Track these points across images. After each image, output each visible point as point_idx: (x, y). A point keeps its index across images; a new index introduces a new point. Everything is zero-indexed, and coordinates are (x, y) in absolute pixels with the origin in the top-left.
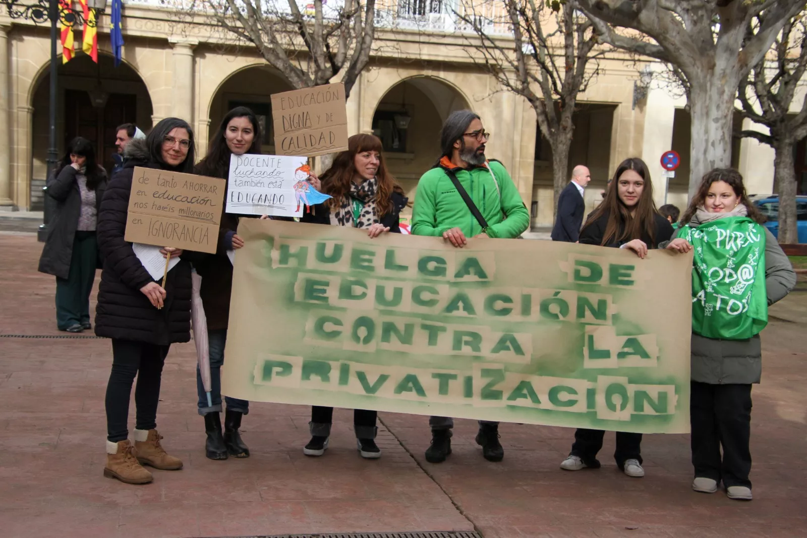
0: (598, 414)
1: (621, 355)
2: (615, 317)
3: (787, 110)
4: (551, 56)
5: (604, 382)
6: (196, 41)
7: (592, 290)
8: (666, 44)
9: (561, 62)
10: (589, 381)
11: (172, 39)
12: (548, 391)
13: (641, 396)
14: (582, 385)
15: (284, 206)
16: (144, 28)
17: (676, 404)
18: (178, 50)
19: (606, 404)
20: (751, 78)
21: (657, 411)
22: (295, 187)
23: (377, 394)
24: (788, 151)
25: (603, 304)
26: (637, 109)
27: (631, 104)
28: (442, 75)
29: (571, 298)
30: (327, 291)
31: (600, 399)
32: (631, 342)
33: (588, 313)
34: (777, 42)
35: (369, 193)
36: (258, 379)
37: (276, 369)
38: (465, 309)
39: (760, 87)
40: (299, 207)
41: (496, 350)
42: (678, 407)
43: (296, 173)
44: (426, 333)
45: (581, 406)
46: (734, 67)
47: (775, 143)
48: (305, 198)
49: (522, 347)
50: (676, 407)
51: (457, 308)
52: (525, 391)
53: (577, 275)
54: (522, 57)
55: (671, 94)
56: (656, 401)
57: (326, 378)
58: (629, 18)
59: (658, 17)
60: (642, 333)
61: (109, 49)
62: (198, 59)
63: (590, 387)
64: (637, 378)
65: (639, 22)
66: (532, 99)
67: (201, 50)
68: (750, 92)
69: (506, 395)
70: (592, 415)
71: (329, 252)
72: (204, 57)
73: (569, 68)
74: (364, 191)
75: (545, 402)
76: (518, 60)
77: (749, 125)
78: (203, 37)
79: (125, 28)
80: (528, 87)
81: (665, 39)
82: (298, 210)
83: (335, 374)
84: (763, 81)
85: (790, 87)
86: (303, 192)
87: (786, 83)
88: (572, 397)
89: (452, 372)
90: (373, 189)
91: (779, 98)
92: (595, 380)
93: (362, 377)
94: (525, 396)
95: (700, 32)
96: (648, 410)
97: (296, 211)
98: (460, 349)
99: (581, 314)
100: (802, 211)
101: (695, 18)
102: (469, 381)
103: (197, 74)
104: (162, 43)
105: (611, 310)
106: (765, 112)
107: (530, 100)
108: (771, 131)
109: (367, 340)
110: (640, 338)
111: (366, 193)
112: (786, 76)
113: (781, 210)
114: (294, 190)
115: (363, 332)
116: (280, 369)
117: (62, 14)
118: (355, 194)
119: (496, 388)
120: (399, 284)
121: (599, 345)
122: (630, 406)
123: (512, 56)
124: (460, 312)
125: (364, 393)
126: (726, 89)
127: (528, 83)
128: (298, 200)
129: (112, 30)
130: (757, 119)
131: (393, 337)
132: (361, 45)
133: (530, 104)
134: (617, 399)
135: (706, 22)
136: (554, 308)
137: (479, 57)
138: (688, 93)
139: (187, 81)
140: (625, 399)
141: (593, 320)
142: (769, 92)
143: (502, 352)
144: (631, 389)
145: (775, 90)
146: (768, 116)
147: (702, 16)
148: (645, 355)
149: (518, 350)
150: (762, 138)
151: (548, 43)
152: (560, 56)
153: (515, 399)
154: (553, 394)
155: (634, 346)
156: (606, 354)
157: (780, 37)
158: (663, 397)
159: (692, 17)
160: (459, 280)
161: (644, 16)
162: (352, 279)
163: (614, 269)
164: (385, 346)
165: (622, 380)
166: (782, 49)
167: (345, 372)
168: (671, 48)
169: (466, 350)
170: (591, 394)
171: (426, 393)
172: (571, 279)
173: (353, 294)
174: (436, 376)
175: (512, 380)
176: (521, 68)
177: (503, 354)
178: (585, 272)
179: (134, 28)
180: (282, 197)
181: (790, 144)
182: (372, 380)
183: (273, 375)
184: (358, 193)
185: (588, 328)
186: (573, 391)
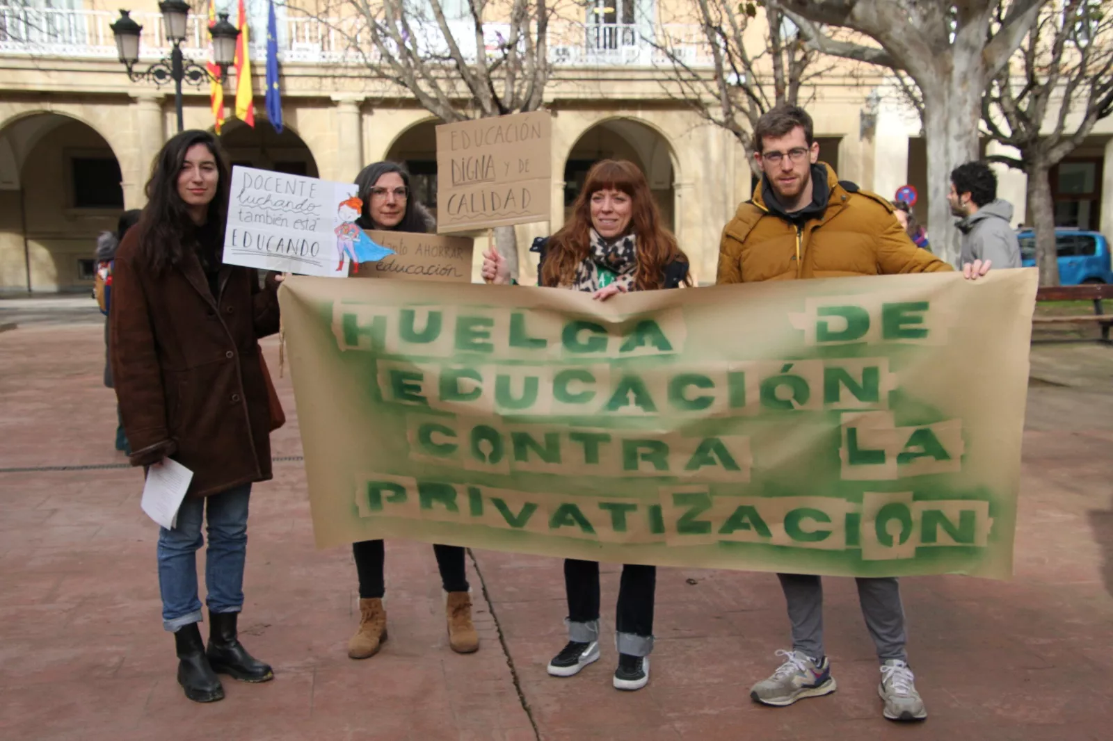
0: (864, 552)
1: (904, 457)
2: (896, 397)
3: (1038, 128)
4: (759, 85)
5: (871, 502)
6: (361, 97)
8: (889, 44)
9: (770, 92)
10: (848, 500)
11: (334, 97)
12: (782, 518)
13: (932, 518)
14: (837, 508)
15: (319, 261)
16: (304, 87)
17: (989, 531)
18: (342, 108)
19: (876, 536)
20: (995, 93)
21: (957, 540)
22: (336, 231)
23: (526, 528)
24: (1042, 176)
25: (872, 376)
26: (865, 140)
27: (857, 134)
28: (640, 115)
30: (422, 388)
31: (868, 529)
32: (923, 436)
33: (844, 392)
34: (1023, 50)
35: (626, 259)
36: (365, 510)
37: (386, 493)
38: (638, 402)
39: (1006, 102)
40: (341, 263)
41: (692, 466)
42: (993, 534)
43: (339, 209)
44: (580, 446)
45: (837, 541)
46: (977, 69)
47: (1027, 168)
48: (352, 251)
49: (734, 457)
50: (989, 536)
51: (626, 402)
52: (746, 520)
53: (823, 333)
54: (724, 85)
55: (903, 117)
56: (957, 525)
57: (452, 506)
58: (840, 14)
59: (877, 11)
60: (940, 419)
61: (266, 113)
62: (365, 117)
63: (850, 511)
64: (926, 490)
65: (853, 18)
66: (738, 133)
67: (366, 106)
68: (994, 110)
69: (716, 527)
70: (855, 556)
71: (420, 324)
72: (371, 113)
73: (779, 93)
74: (617, 255)
75: (779, 534)
76: (720, 88)
77: (995, 148)
78: (370, 91)
79: (282, 88)
80: (732, 119)
81: (888, 38)
82: (340, 268)
83: (463, 500)
84: (1009, 96)
85: (1041, 101)
86: (349, 240)
87: (1037, 97)
88: (822, 526)
89: (629, 501)
90: (631, 252)
91: (1028, 116)
92: (857, 499)
93: (500, 505)
94: (746, 527)
95: (931, 28)
96: (943, 538)
97: (337, 270)
98: (635, 467)
99: (832, 394)
100: (1062, 246)
101: (925, 12)
102: (656, 512)
103: (365, 134)
104: (326, 102)
105: (887, 383)
106: (1014, 132)
107: (737, 134)
108: (1023, 155)
109: (495, 457)
110: (938, 430)
111: (621, 258)
112: (1036, 88)
113: (1038, 245)
114: (334, 237)
115: (486, 446)
116: (390, 493)
117: (187, 72)
118: (602, 259)
119: (700, 518)
120: (531, 371)
121: (867, 443)
122: (915, 534)
123: (714, 86)
124: (631, 409)
125: (507, 526)
126: (969, 97)
127: (733, 115)
128: (341, 251)
129: (267, 92)
130: (1005, 141)
131: (531, 452)
132: (534, 81)
133: (737, 139)
134: (893, 527)
135: (938, 17)
136: (783, 392)
137: (674, 90)
138: (923, 116)
139: (354, 140)
140: (907, 524)
141: (854, 402)
142: (1017, 108)
143: (703, 468)
144: (917, 510)
145: (1024, 105)
146: (1018, 136)
147: (934, 9)
148: (943, 456)
149: (729, 463)
150: (1012, 163)
151: (754, 68)
152: (769, 85)
153: (731, 532)
154: (791, 521)
155: (925, 442)
156: (876, 456)
157: (1026, 43)
158: (968, 518)
159: (921, 11)
160: (627, 354)
161: (858, 9)
162: (459, 367)
164: (521, 465)
165: (905, 497)
166: (1030, 55)
167: (475, 496)
168: (896, 49)
169: (646, 468)
170: (852, 521)
171: (595, 528)
172: (811, 340)
173: (459, 391)
174: (605, 506)
175: (724, 507)
176: (723, 96)
177: (704, 469)
178: (837, 325)
179: (294, 88)
180: (316, 246)
181: (1044, 168)
182: (516, 509)
183: (384, 501)
184: (606, 258)
185: (846, 418)
186: (823, 517)
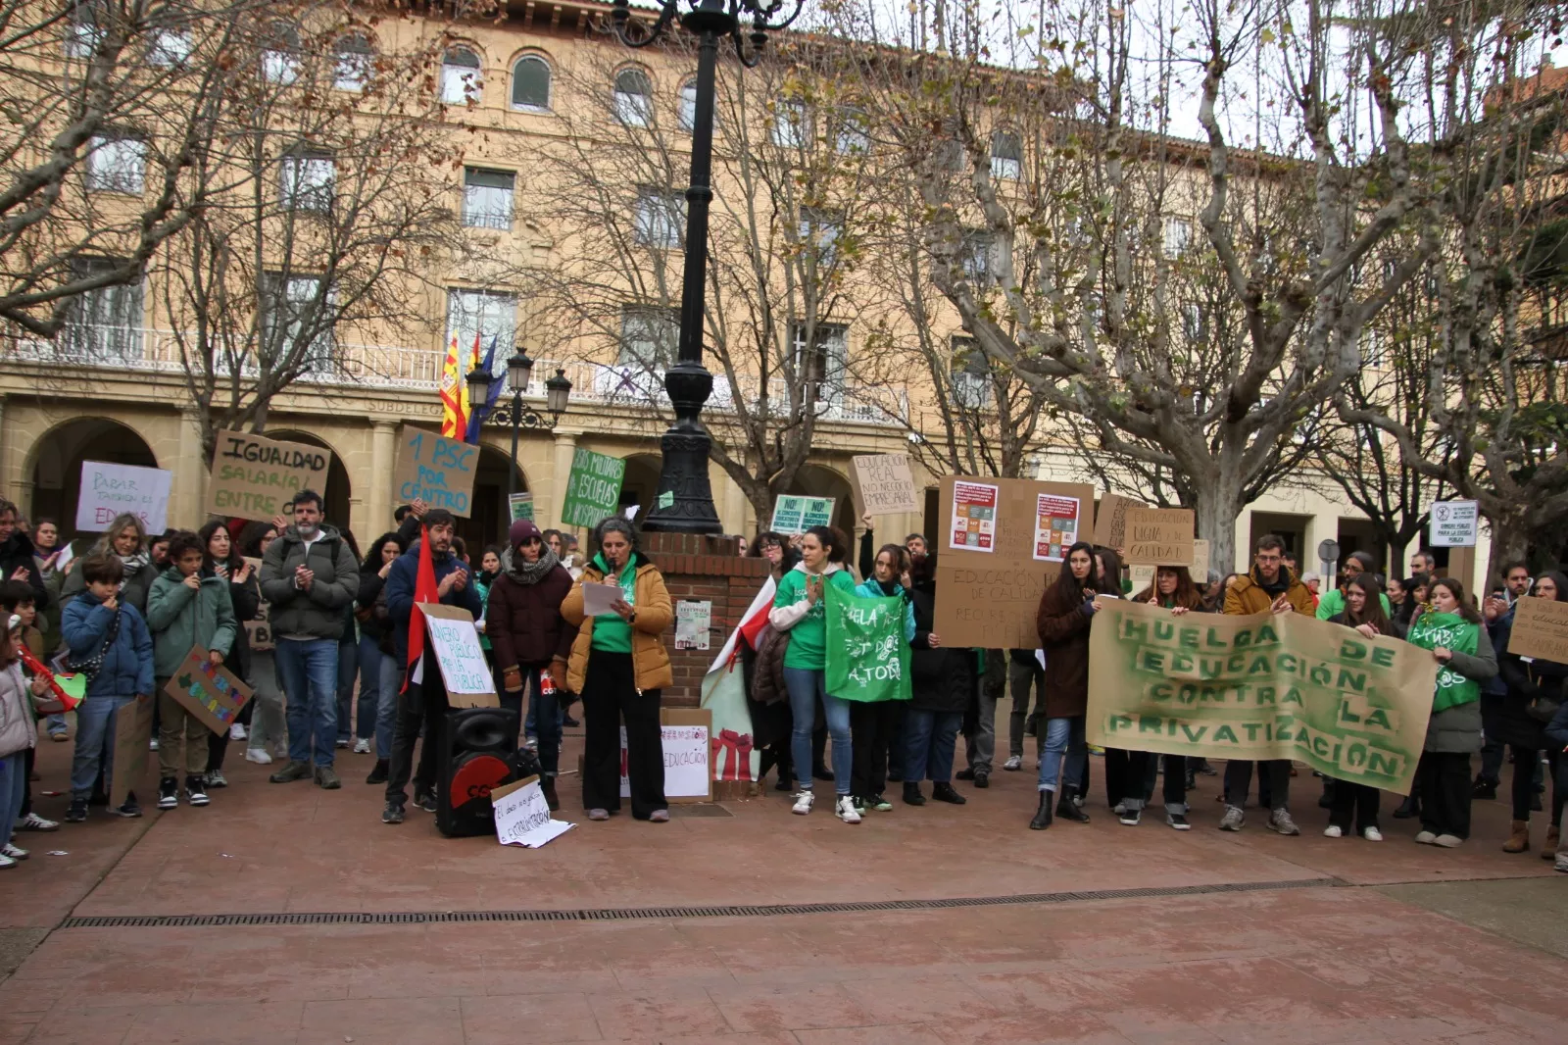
0: (1340, 765)
1: (1368, 722)
2: (1371, 691)
5: (1349, 741)
6: (580, 431)
7: (1356, 665)
10: (1338, 738)
13: (1376, 757)
14: (1332, 740)
17: (1404, 771)
19: (1347, 759)
21: (1386, 772)
23: (1198, 742)
25: (1362, 678)
29: (1335, 671)
31: (1344, 753)
32: (1379, 714)
33: (1347, 682)
37: (1119, 723)
38: (1264, 669)
42: (1404, 773)
44: (1236, 692)
45: (1331, 758)
50: (1402, 773)
51: (1259, 669)
53: (1343, 652)
56: (1387, 764)
57: (1157, 729)
60: (1389, 708)
63: (1338, 743)
64: (1377, 742)
70: (1335, 766)
71: (1164, 630)
83: (1165, 727)
88: (1326, 748)
89: (1258, 722)
92: (1342, 738)
93: (1186, 728)
96: (1379, 769)
98: (1262, 703)
99: (1341, 683)
105: (1368, 684)
109: (1190, 700)
110: (1388, 712)
115: (1187, 694)
116: (1122, 722)
121: (1353, 709)
122: (1366, 763)
124: (1261, 672)
125: (1188, 741)
131: (1210, 697)
134: (1356, 756)
136: (1319, 676)
140: (1363, 756)
141: (1351, 689)
144: (1370, 750)
148: (1387, 726)
149: (1300, 702)
155: (1380, 717)
156: (1355, 718)
158: (1393, 762)
160: (1258, 645)
163: (1377, 651)
165: (1365, 742)
169: (1266, 703)
170: (1337, 748)
171: (1238, 740)
172: (1337, 654)
173: (1181, 667)
174: (1245, 726)
177: (1289, 703)
178: (1351, 650)
182: (1194, 731)
183: (1118, 726)
185: (1345, 695)
186: (1325, 744)
